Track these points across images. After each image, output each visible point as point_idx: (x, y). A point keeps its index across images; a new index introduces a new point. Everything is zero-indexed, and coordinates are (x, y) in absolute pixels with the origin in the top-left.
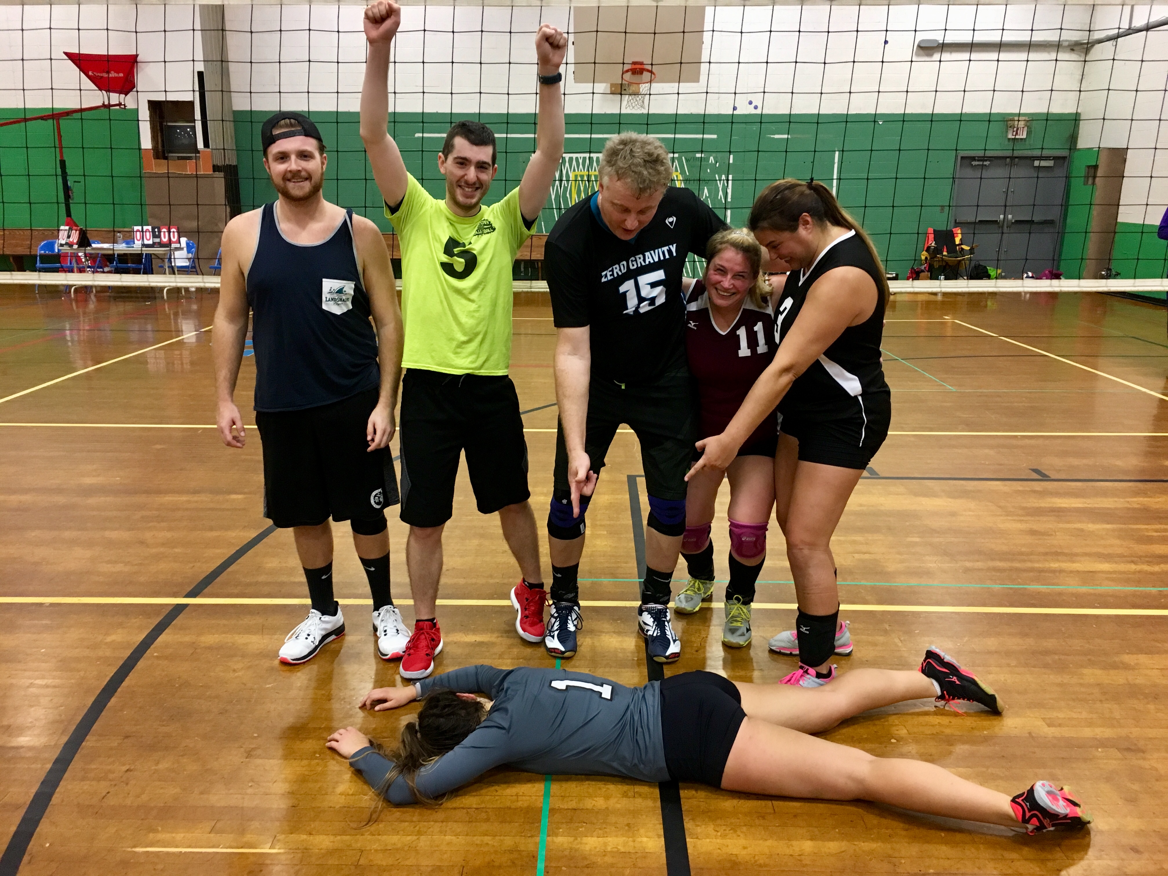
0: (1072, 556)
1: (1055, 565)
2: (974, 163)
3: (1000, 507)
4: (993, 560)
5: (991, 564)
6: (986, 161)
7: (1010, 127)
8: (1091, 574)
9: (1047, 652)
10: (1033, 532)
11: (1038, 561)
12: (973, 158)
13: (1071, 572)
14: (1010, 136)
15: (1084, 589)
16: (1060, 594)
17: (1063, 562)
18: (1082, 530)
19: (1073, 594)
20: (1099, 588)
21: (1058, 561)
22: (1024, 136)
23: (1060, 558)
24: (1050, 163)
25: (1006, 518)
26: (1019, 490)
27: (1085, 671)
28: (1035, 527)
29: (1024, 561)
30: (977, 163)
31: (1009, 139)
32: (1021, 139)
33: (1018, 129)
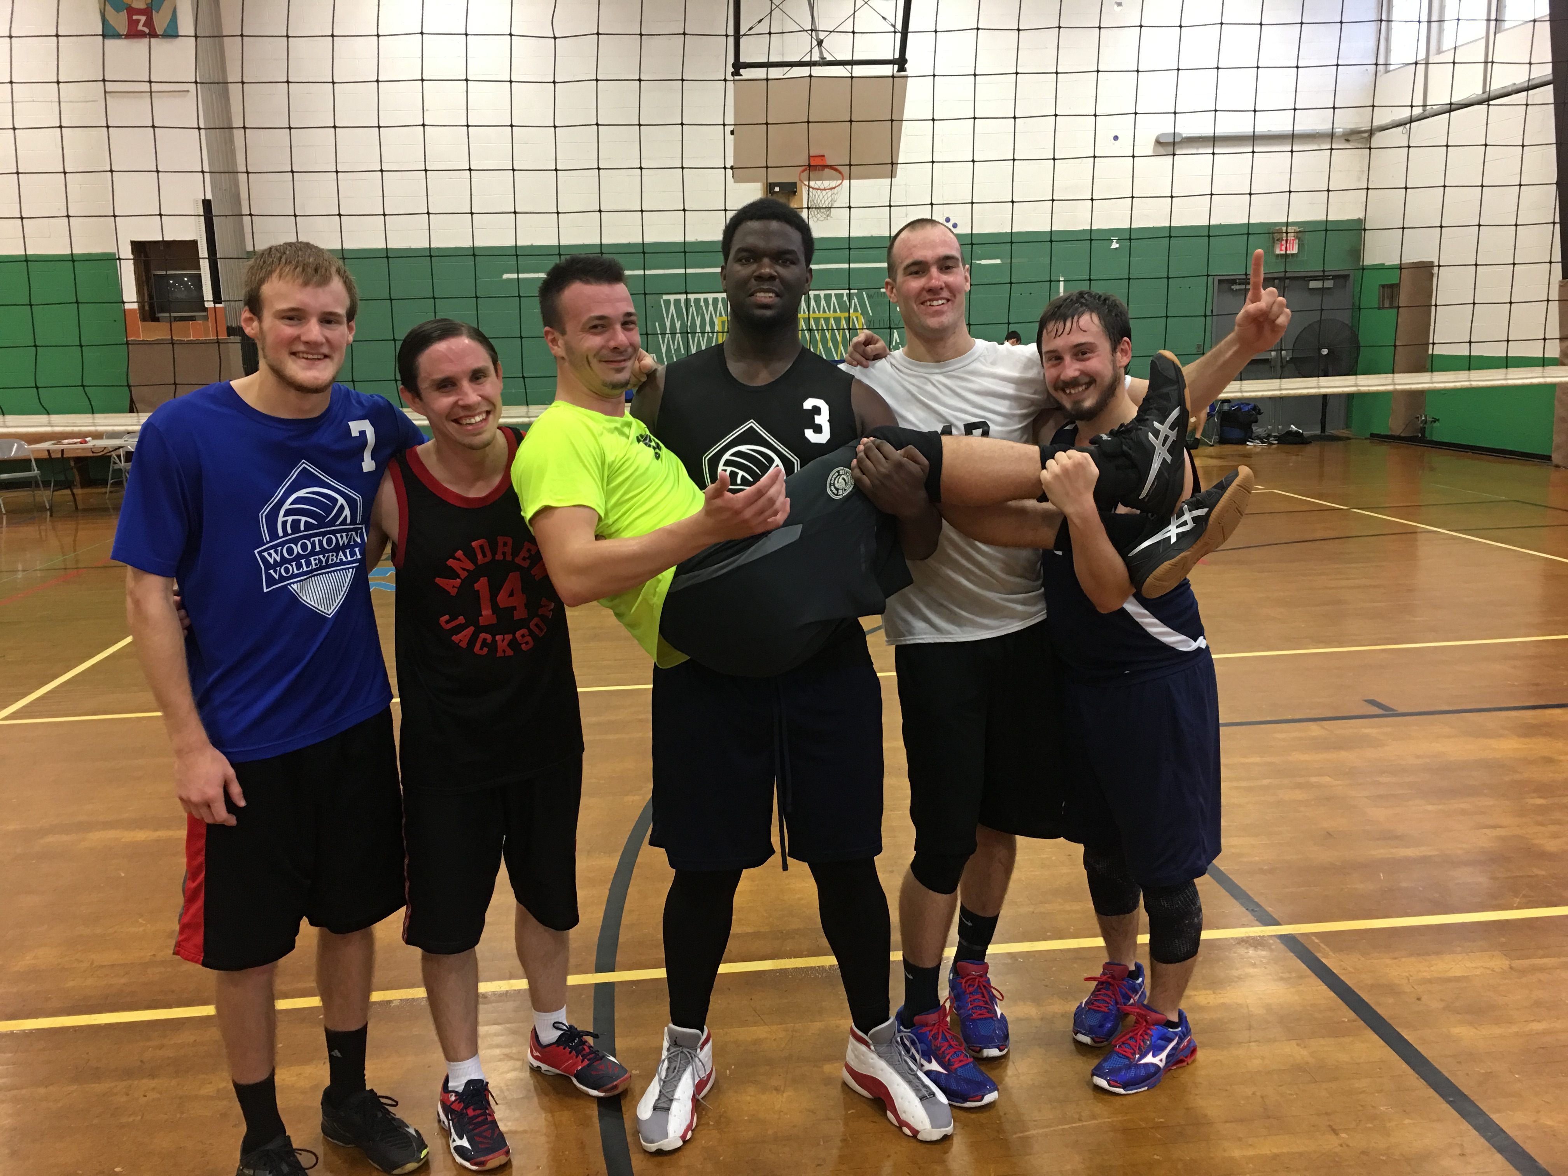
2: (1234, 287)
7: (1278, 240)
12: (1233, 282)
14: (1278, 252)
22: (1295, 251)
24: (1329, 284)
30: (1238, 287)
31: (1278, 255)
32: (1293, 255)
33: (1287, 242)
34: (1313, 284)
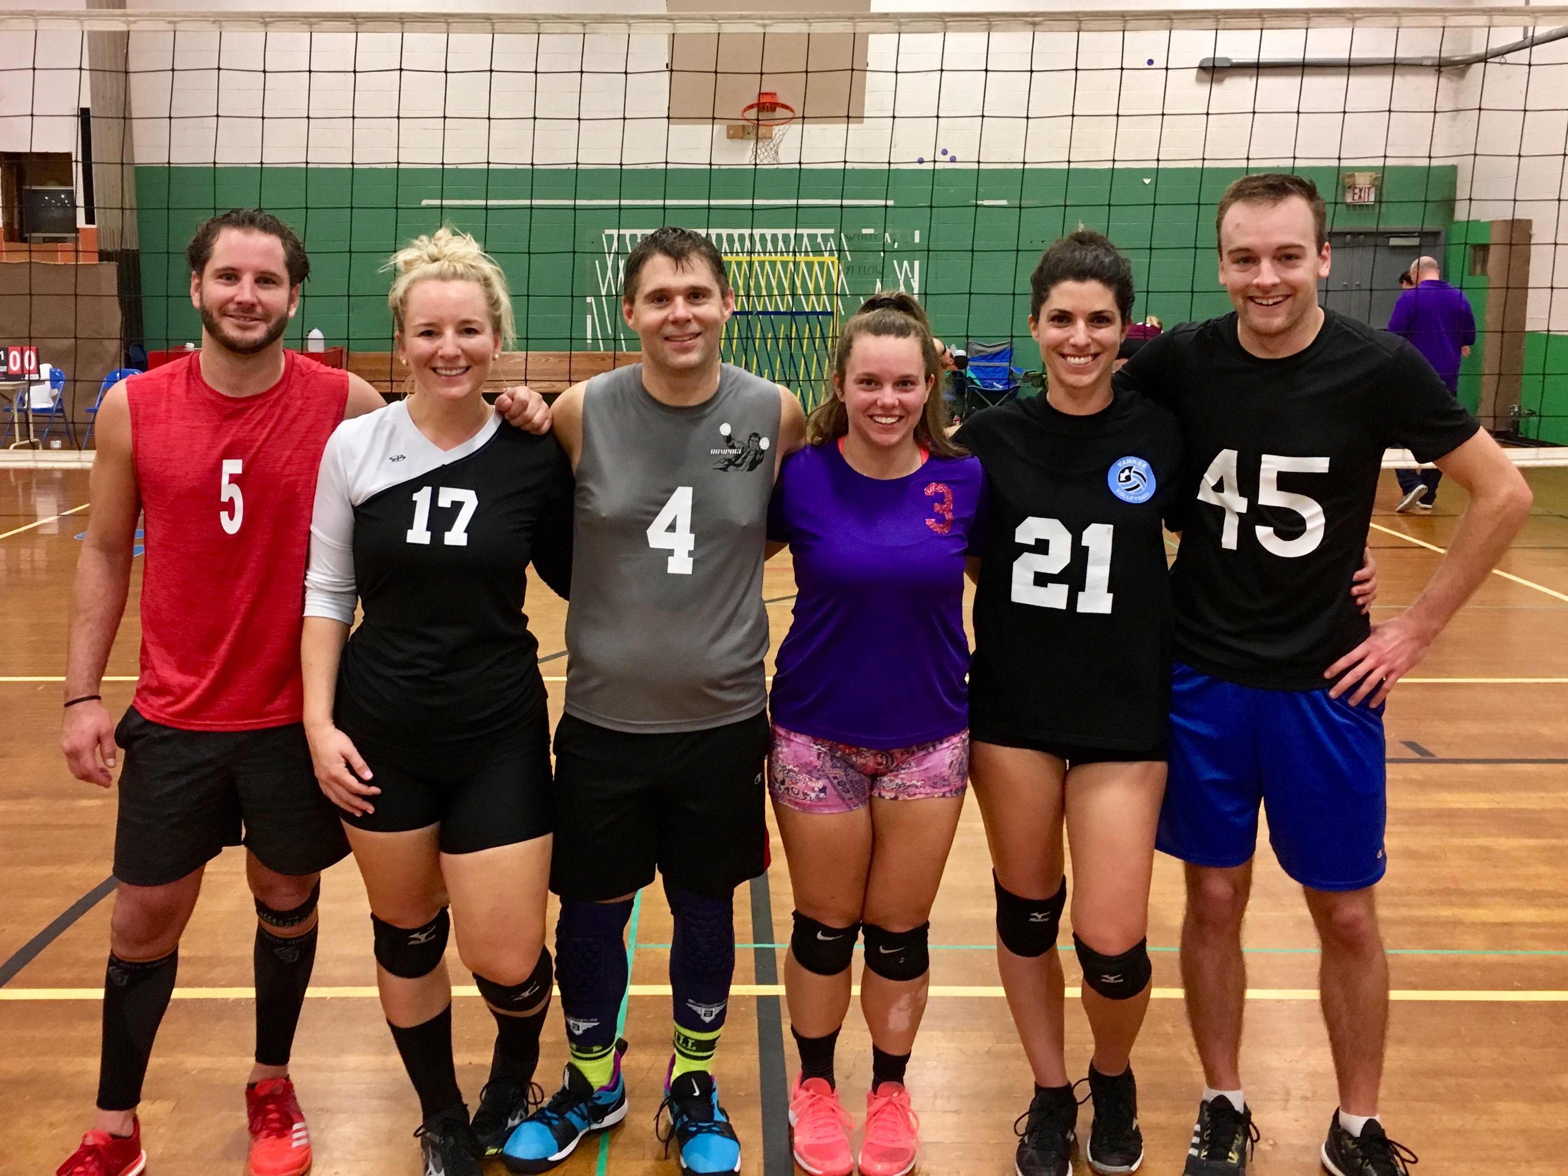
0: (1472, 898)
1: (1446, 912)
7: (1349, 187)
8: (1506, 928)
9: (1436, 1073)
11: (1419, 907)
13: (1474, 924)
14: (1349, 200)
15: (1493, 956)
16: (1457, 965)
17: (1460, 906)
18: (1488, 849)
19: (1476, 965)
20: (1519, 952)
21: (1451, 904)
22: (1372, 201)
23: (1454, 899)
24: (1413, 242)
27: (1502, 1106)
31: (1349, 205)
32: (1367, 205)
33: (1361, 190)
34: (1394, 242)
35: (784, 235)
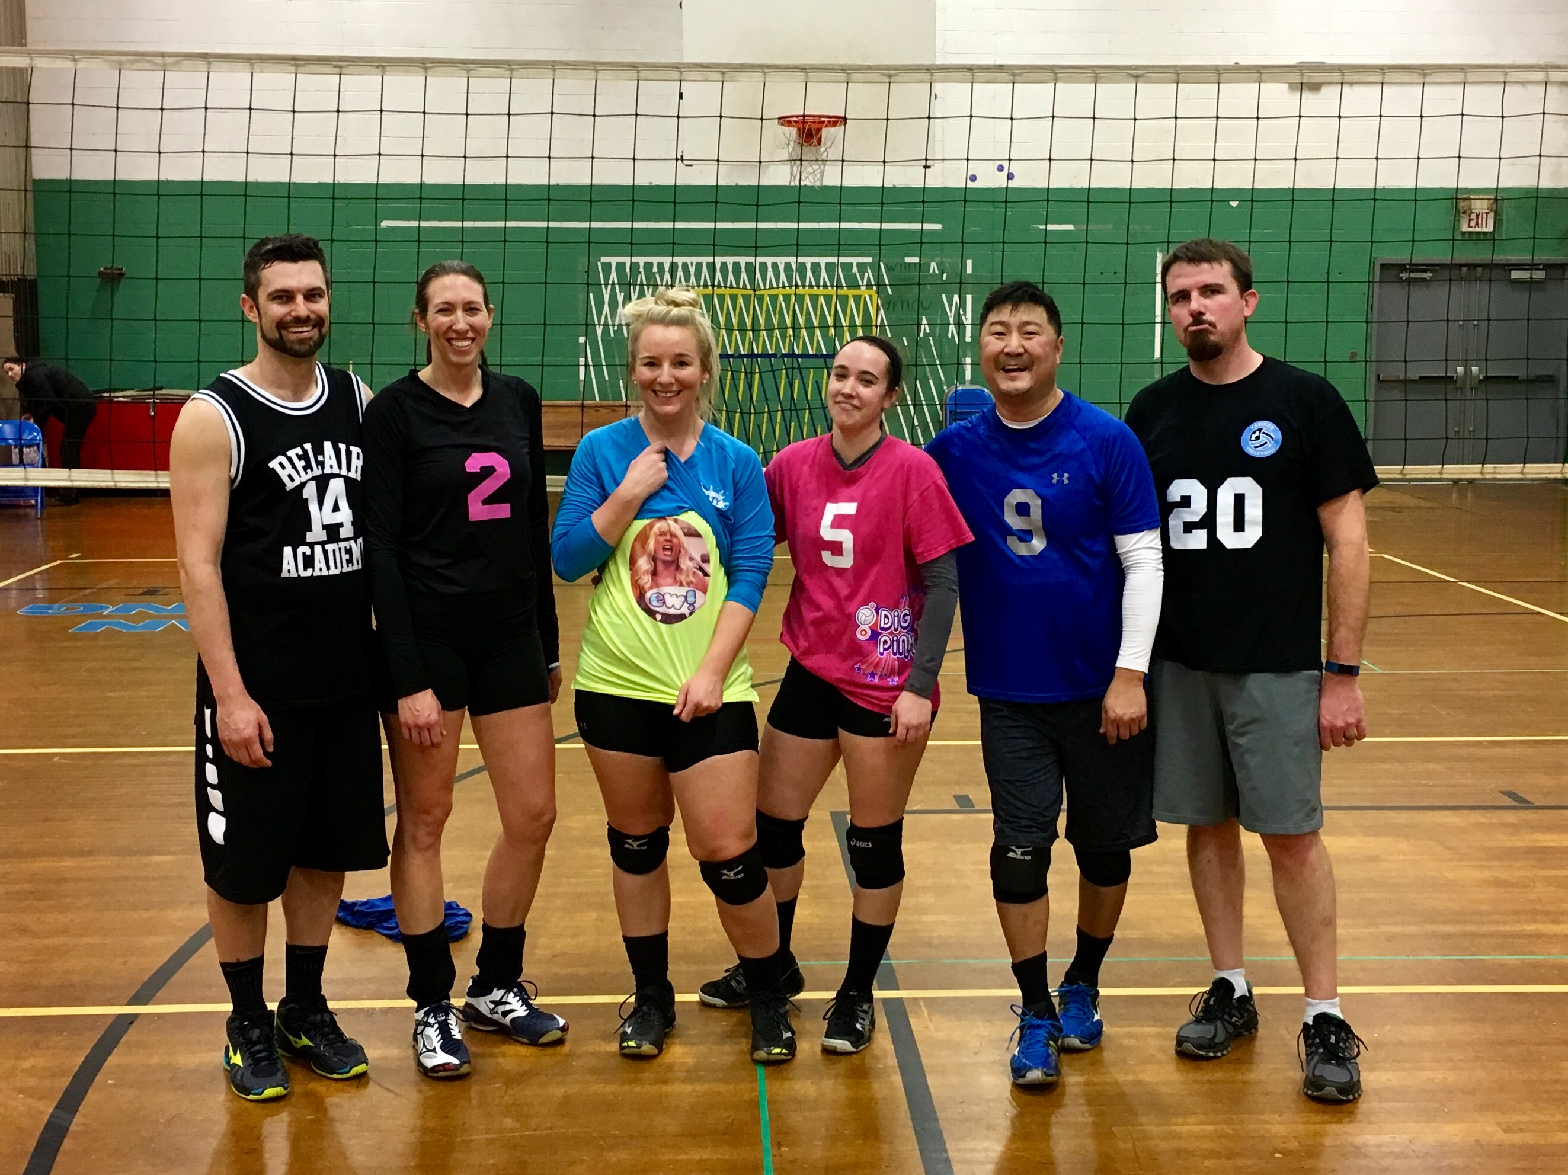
0: (1556, 916)
1: (1530, 927)
2: (1404, 276)
3: (1448, 848)
4: (1433, 922)
5: (1430, 928)
6: (1425, 271)
7: (1464, 213)
9: (1509, 1042)
10: (1499, 883)
11: (1505, 923)
12: (1402, 267)
13: (1555, 936)
14: (1465, 228)
16: (1535, 966)
17: (1544, 922)
19: (1553, 966)
21: (1536, 921)
22: (1490, 229)
23: (1538, 918)
24: (1540, 275)
25: (1457, 863)
26: (1481, 823)
28: (1502, 875)
29: (1483, 923)
30: (1409, 275)
31: (1464, 233)
32: (1485, 233)
33: (1478, 216)
34: (1515, 275)
35: (812, 264)
